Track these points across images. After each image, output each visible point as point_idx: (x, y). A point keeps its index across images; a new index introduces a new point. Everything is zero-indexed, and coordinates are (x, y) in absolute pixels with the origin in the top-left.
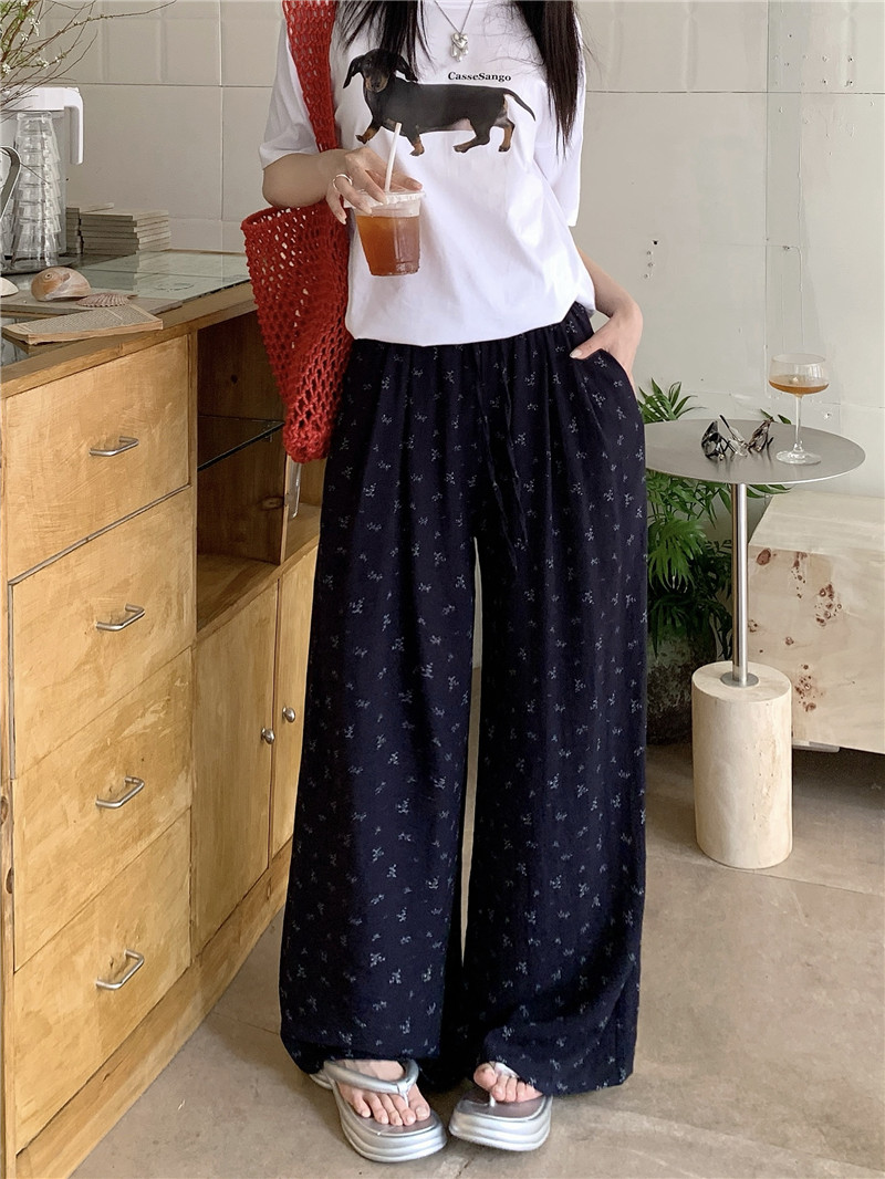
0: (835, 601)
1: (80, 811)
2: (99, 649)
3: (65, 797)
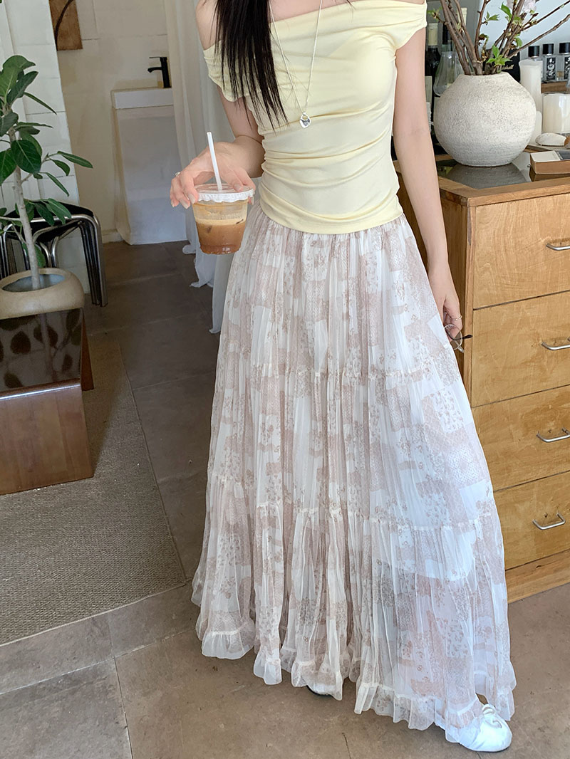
1: (524, 436)
2: (543, 358)
3: (511, 426)
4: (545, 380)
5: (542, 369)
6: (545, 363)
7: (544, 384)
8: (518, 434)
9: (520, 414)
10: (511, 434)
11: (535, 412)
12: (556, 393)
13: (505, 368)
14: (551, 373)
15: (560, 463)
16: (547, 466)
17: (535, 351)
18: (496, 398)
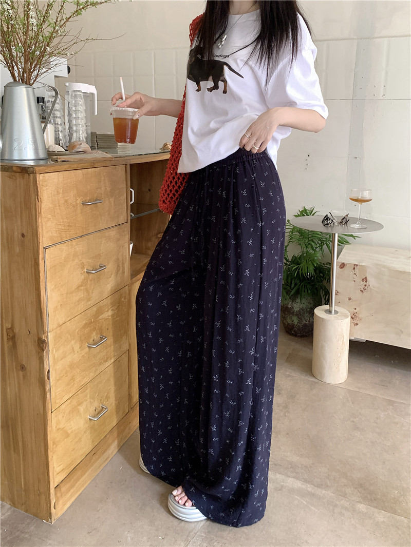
0: (368, 283)
1: (80, 348)
2: (87, 281)
3: (73, 342)
4: (89, 300)
5: (87, 291)
6: (88, 286)
7: (89, 303)
8: (77, 347)
9: (77, 330)
10: (73, 348)
11: (85, 326)
12: (95, 309)
13: (67, 294)
14: (92, 293)
15: (100, 364)
16: (94, 369)
17: (83, 277)
18: (63, 320)
